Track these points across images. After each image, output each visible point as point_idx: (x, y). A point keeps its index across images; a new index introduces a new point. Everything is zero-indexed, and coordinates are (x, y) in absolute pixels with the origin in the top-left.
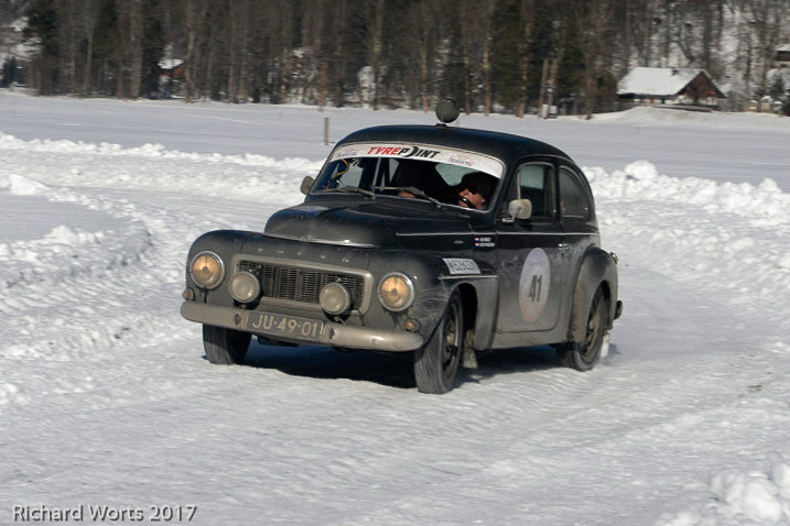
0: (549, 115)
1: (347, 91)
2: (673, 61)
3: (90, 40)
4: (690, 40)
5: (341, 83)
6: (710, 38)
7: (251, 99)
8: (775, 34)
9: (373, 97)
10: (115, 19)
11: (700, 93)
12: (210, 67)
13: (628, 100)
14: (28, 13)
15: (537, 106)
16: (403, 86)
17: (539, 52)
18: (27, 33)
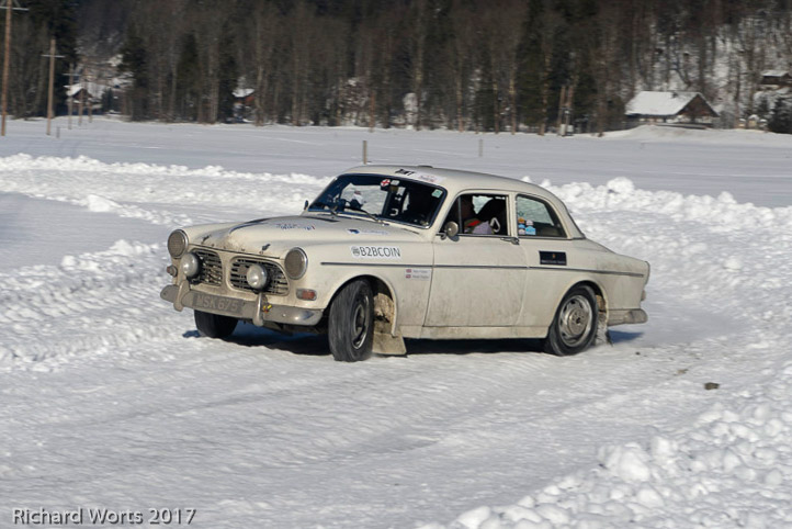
0: (567, 134)
1: (395, 114)
2: (673, 86)
3: (175, 74)
4: (688, 68)
5: (388, 108)
6: (704, 65)
7: (312, 122)
8: (763, 61)
9: (416, 120)
10: (196, 55)
11: (697, 113)
12: (276, 95)
13: (634, 120)
14: (122, 51)
15: (556, 126)
16: (442, 110)
17: (557, 79)
18: (121, 68)
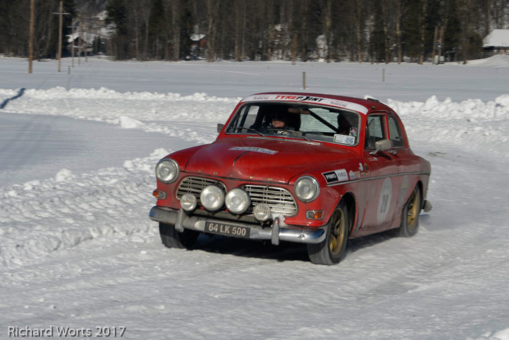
0: (439, 63)
1: (310, 51)
3: (147, 25)
5: (306, 47)
7: (249, 58)
9: (326, 55)
15: (431, 57)
16: (345, 47)
17: (432, 22)
18: (107, 21)
